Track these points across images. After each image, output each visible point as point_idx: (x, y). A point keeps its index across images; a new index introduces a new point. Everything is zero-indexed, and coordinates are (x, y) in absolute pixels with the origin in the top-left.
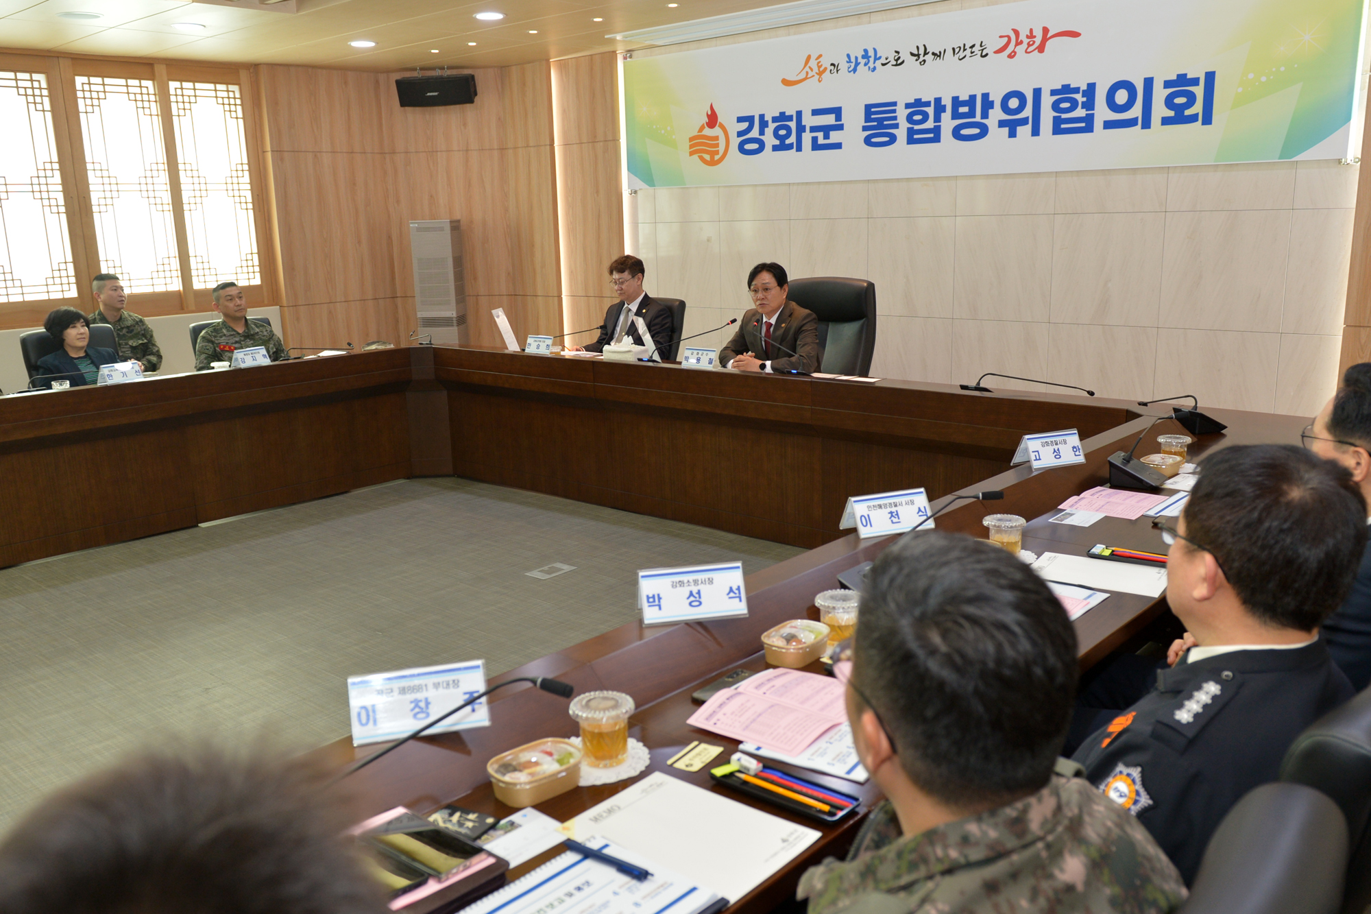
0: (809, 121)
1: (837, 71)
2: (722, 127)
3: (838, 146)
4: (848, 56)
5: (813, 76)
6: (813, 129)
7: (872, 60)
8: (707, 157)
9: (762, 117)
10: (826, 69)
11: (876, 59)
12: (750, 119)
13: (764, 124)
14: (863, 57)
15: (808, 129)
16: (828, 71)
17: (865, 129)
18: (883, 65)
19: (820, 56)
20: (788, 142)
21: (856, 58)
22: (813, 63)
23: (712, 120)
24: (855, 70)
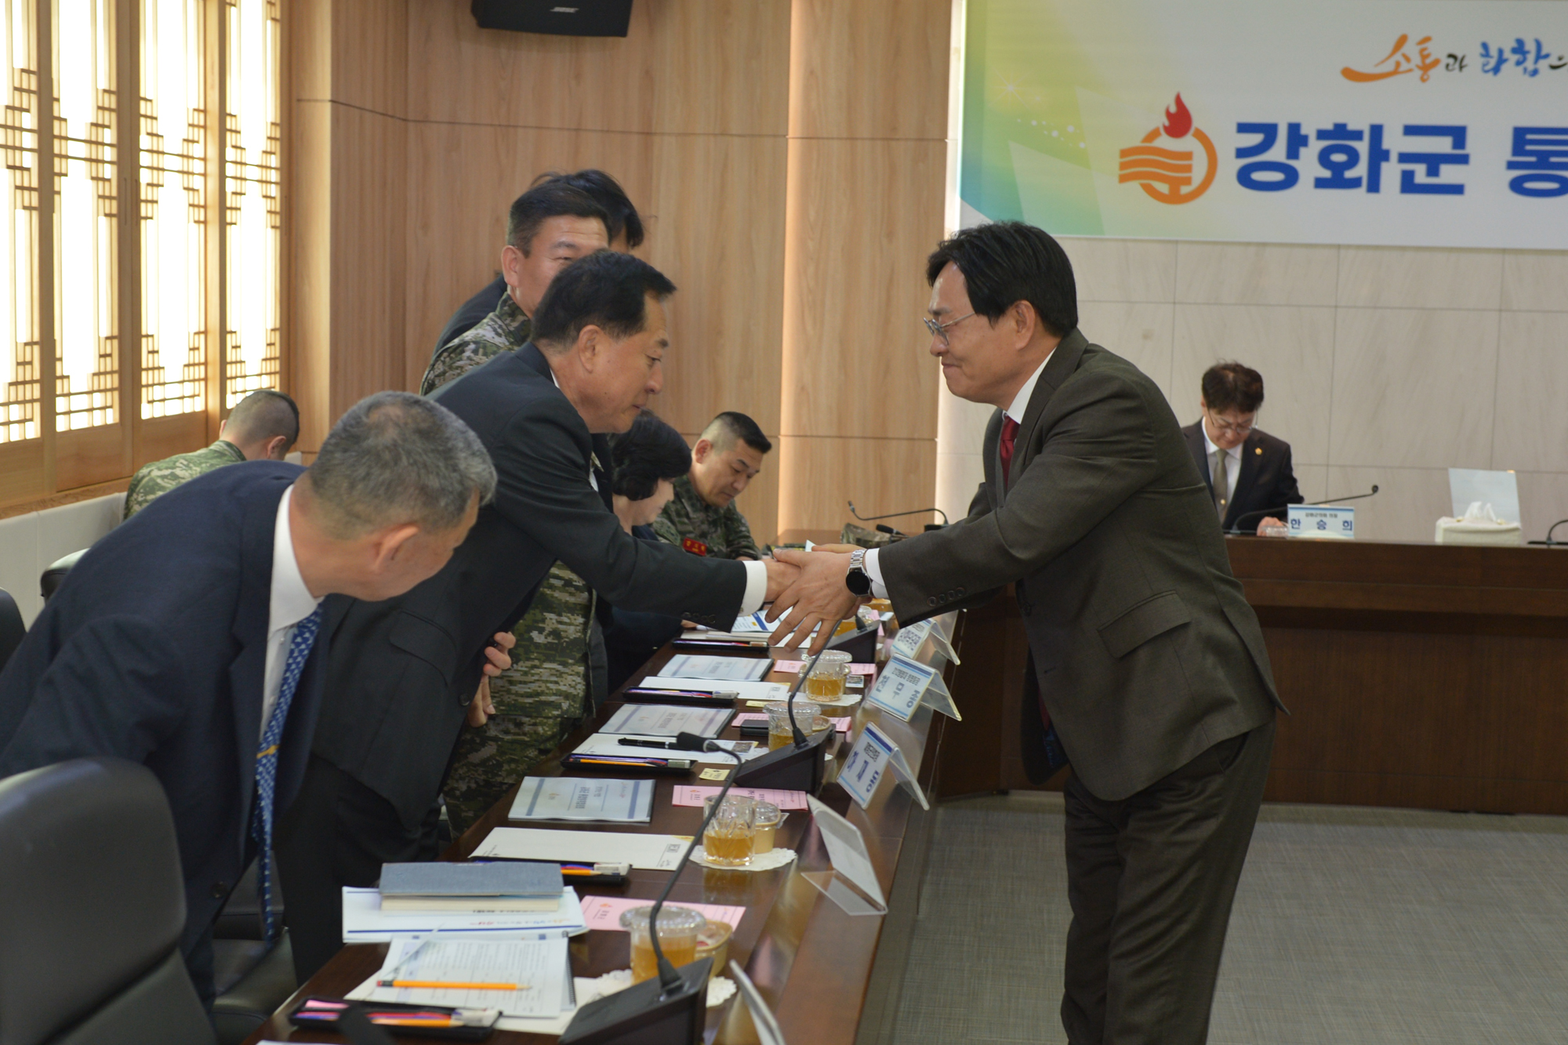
0: (1395, 142)
1: (1461, 68)
2: (1201, 137)
3: (1457, 189)
4: (1485, 46)
5: (1410, 70)
6: (1404, 158)
7: (1531, 57)
8: (1163, 188)
9: (1294, 129)
10: (1436, 62)
11: (1539, 56)
12: (1269, 132)
13: (1297, 142)
14: (1514, 51)
15: (1394, 157)
16: (1442, 66)
17: (1511, 165)
18: (1554, 67)
19: (1427, 39)
20: (1349, 174)
21: (1501, 52)
22: (1411, 49)
23: (1179, 122)
24: (1496, 70)
